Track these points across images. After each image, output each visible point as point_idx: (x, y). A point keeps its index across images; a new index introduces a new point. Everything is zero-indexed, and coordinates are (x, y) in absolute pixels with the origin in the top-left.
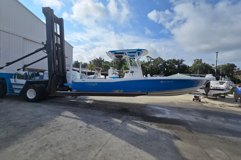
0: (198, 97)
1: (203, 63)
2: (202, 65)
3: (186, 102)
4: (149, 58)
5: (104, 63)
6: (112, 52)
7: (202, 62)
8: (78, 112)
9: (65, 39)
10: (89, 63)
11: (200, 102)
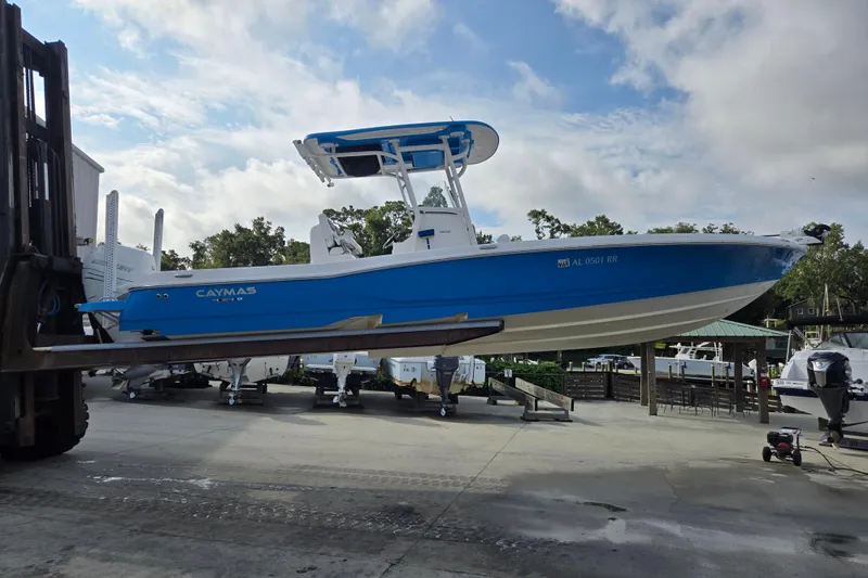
0: (789, 439)
1: (851, 246)
2: (843, 256)
3: (726, 465)
4: (543, 222)
5: (283, 251)
6: (323, 138)
7: (845, 241)
8: (163, 535)
9: (73, 142)
10: (190, 254)
11: (799, 468)
